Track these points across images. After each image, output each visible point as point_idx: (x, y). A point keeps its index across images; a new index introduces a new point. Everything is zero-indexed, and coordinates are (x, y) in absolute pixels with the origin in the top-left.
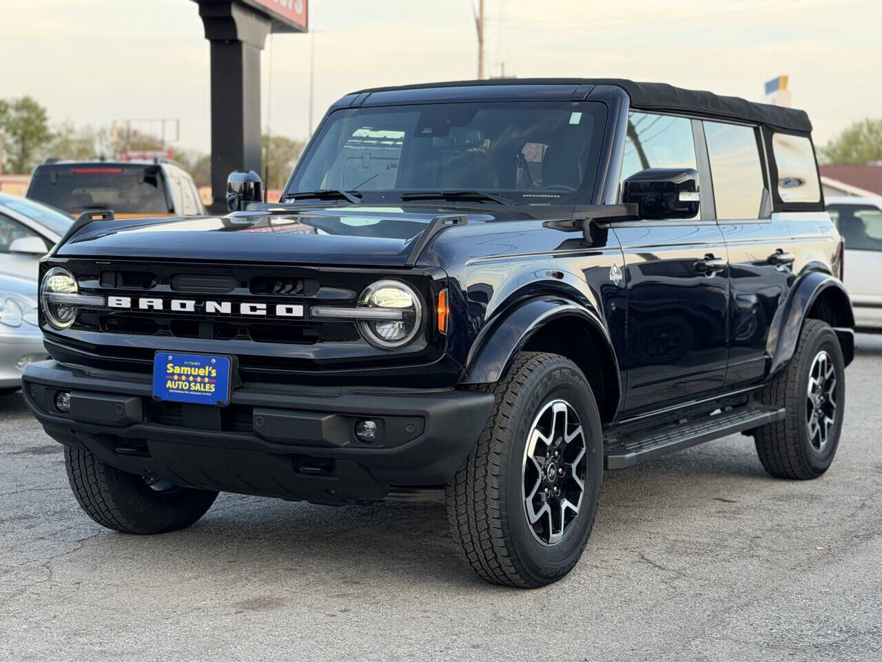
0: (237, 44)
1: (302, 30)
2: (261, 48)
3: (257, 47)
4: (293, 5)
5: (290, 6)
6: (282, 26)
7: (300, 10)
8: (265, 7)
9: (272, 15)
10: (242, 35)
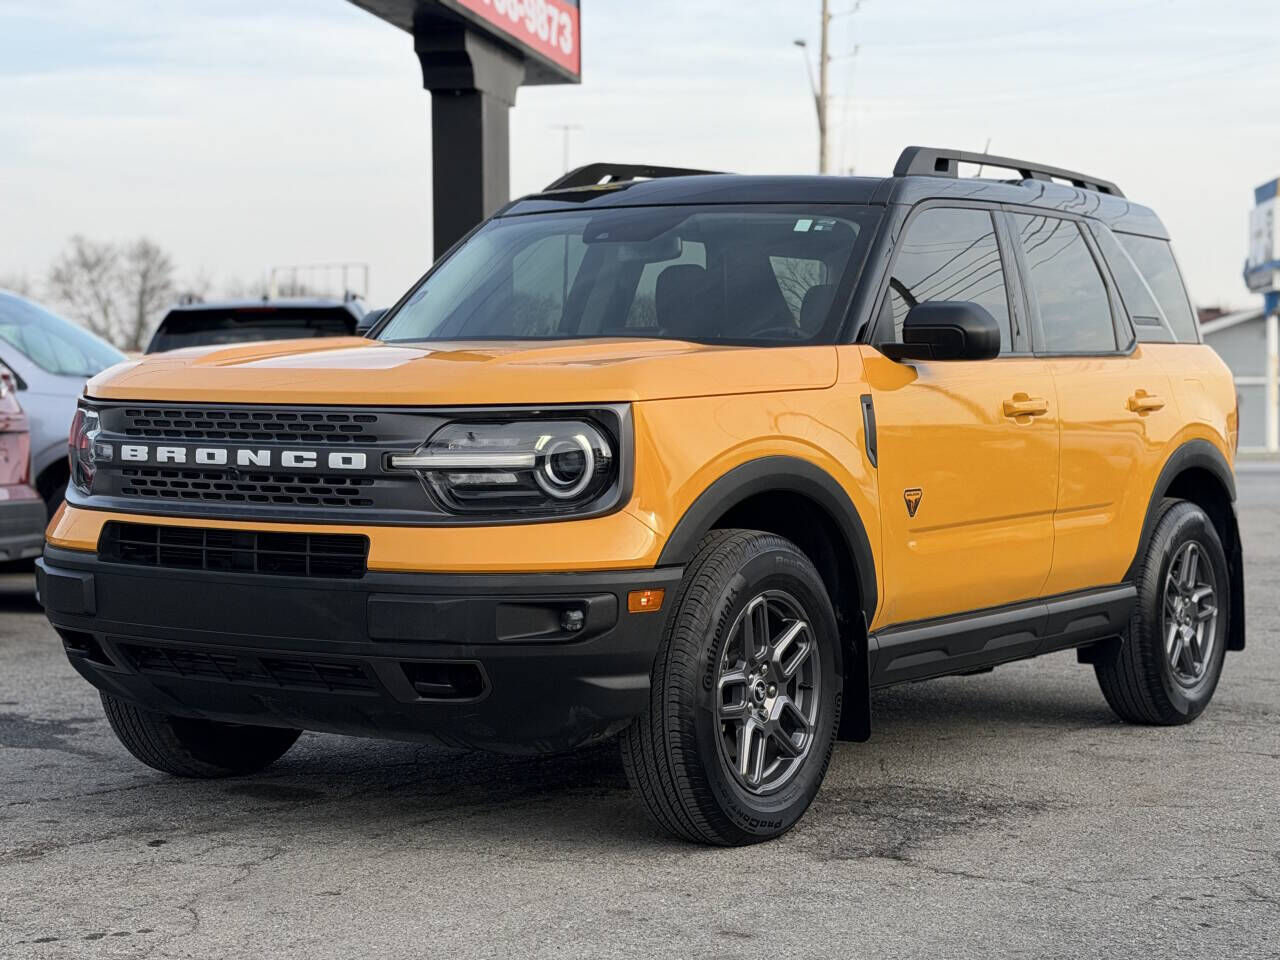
0: (474, 95)
1: (573, 78)
2: (512, 104)
3: (504, 101)
4: (558, 41)
5: (554, 42)
6: (544, 72)
7: (567, 47)
8: (515, 39)
9: (527, 51)
10: (481, 82)
